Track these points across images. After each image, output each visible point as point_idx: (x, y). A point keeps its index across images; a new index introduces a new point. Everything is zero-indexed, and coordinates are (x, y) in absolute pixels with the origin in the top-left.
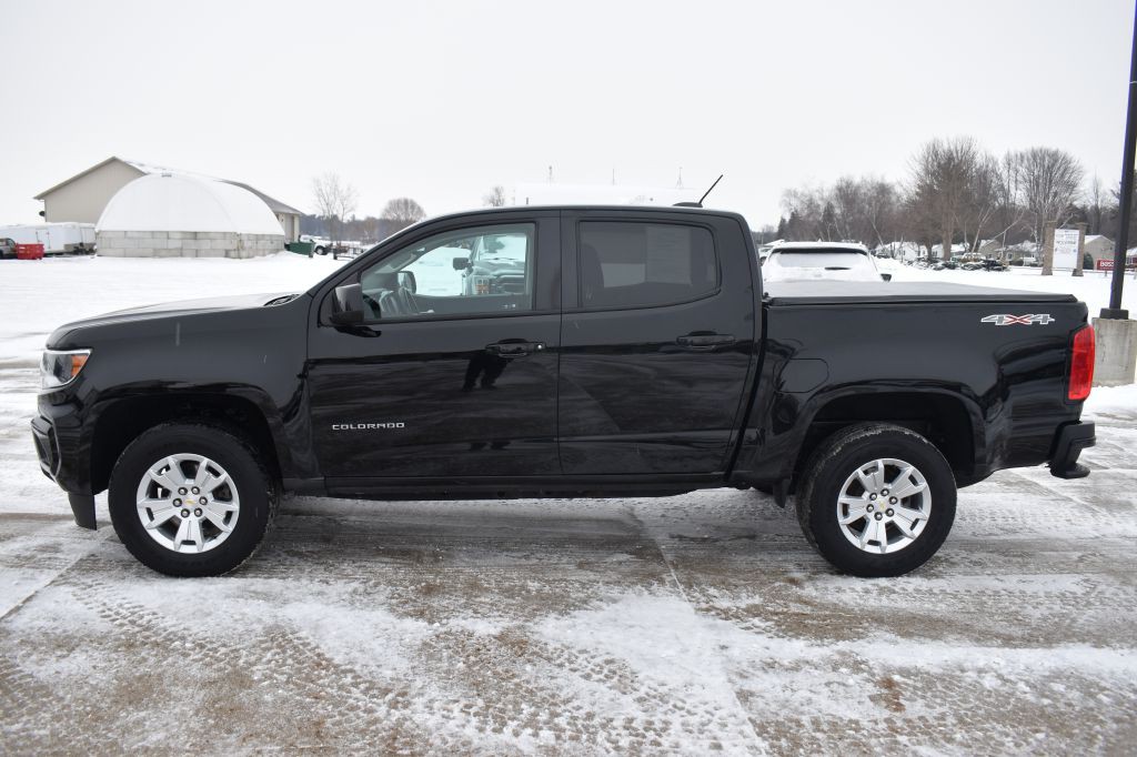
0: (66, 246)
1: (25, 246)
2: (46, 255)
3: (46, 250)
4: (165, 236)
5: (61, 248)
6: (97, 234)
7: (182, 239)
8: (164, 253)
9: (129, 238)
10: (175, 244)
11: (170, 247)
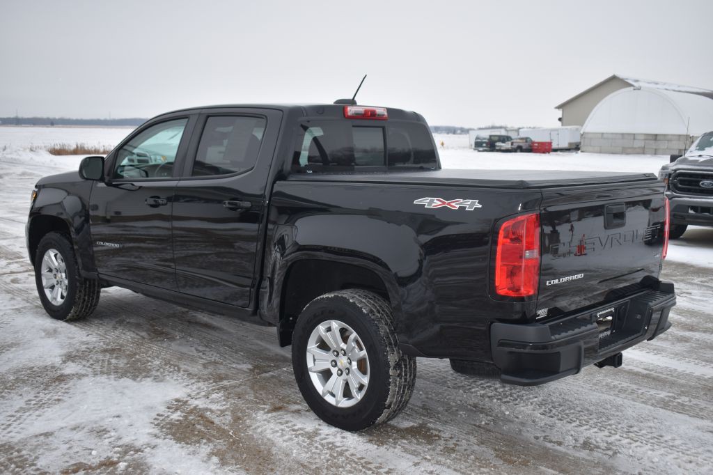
0: (570, 144)
1: (538, 143)
2: (556, 150)
3: (554, 146)
4: (632, 137)
5: (565, 145)
6: (582, 135)
7: (645, 140)
8: (629, 150)
9: (605, 139)
10: (638, 144)
11: (635, 146)
